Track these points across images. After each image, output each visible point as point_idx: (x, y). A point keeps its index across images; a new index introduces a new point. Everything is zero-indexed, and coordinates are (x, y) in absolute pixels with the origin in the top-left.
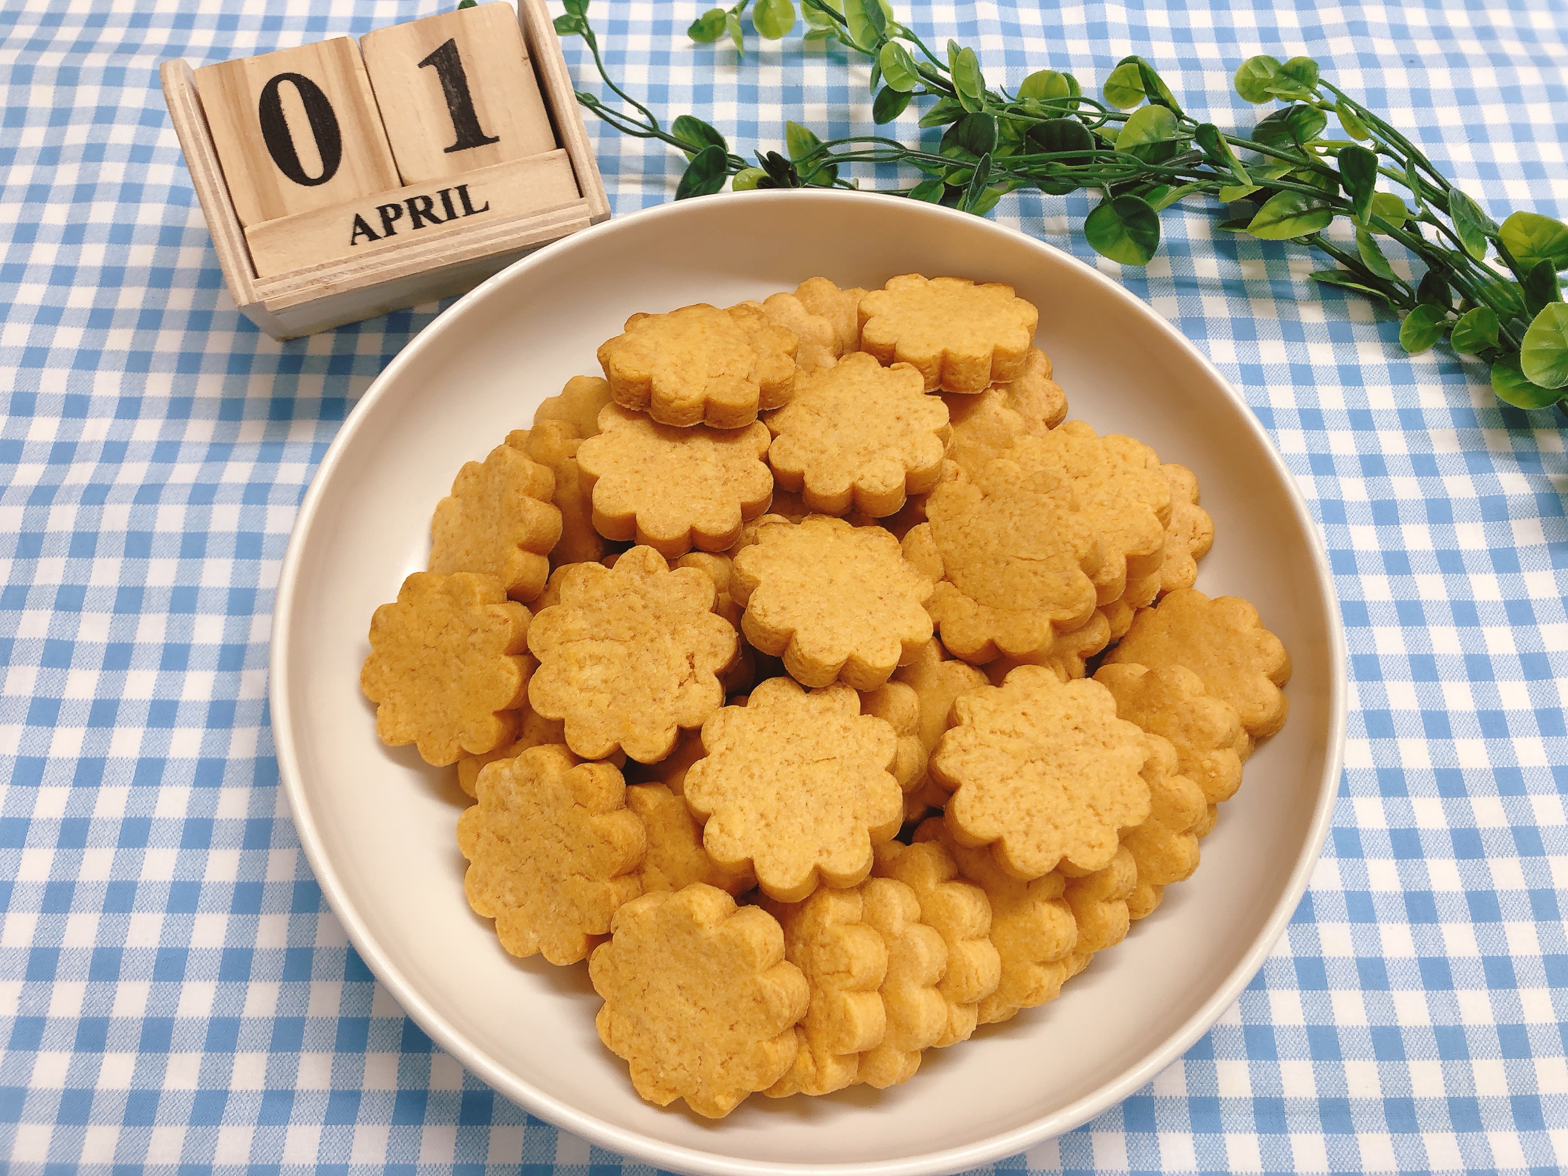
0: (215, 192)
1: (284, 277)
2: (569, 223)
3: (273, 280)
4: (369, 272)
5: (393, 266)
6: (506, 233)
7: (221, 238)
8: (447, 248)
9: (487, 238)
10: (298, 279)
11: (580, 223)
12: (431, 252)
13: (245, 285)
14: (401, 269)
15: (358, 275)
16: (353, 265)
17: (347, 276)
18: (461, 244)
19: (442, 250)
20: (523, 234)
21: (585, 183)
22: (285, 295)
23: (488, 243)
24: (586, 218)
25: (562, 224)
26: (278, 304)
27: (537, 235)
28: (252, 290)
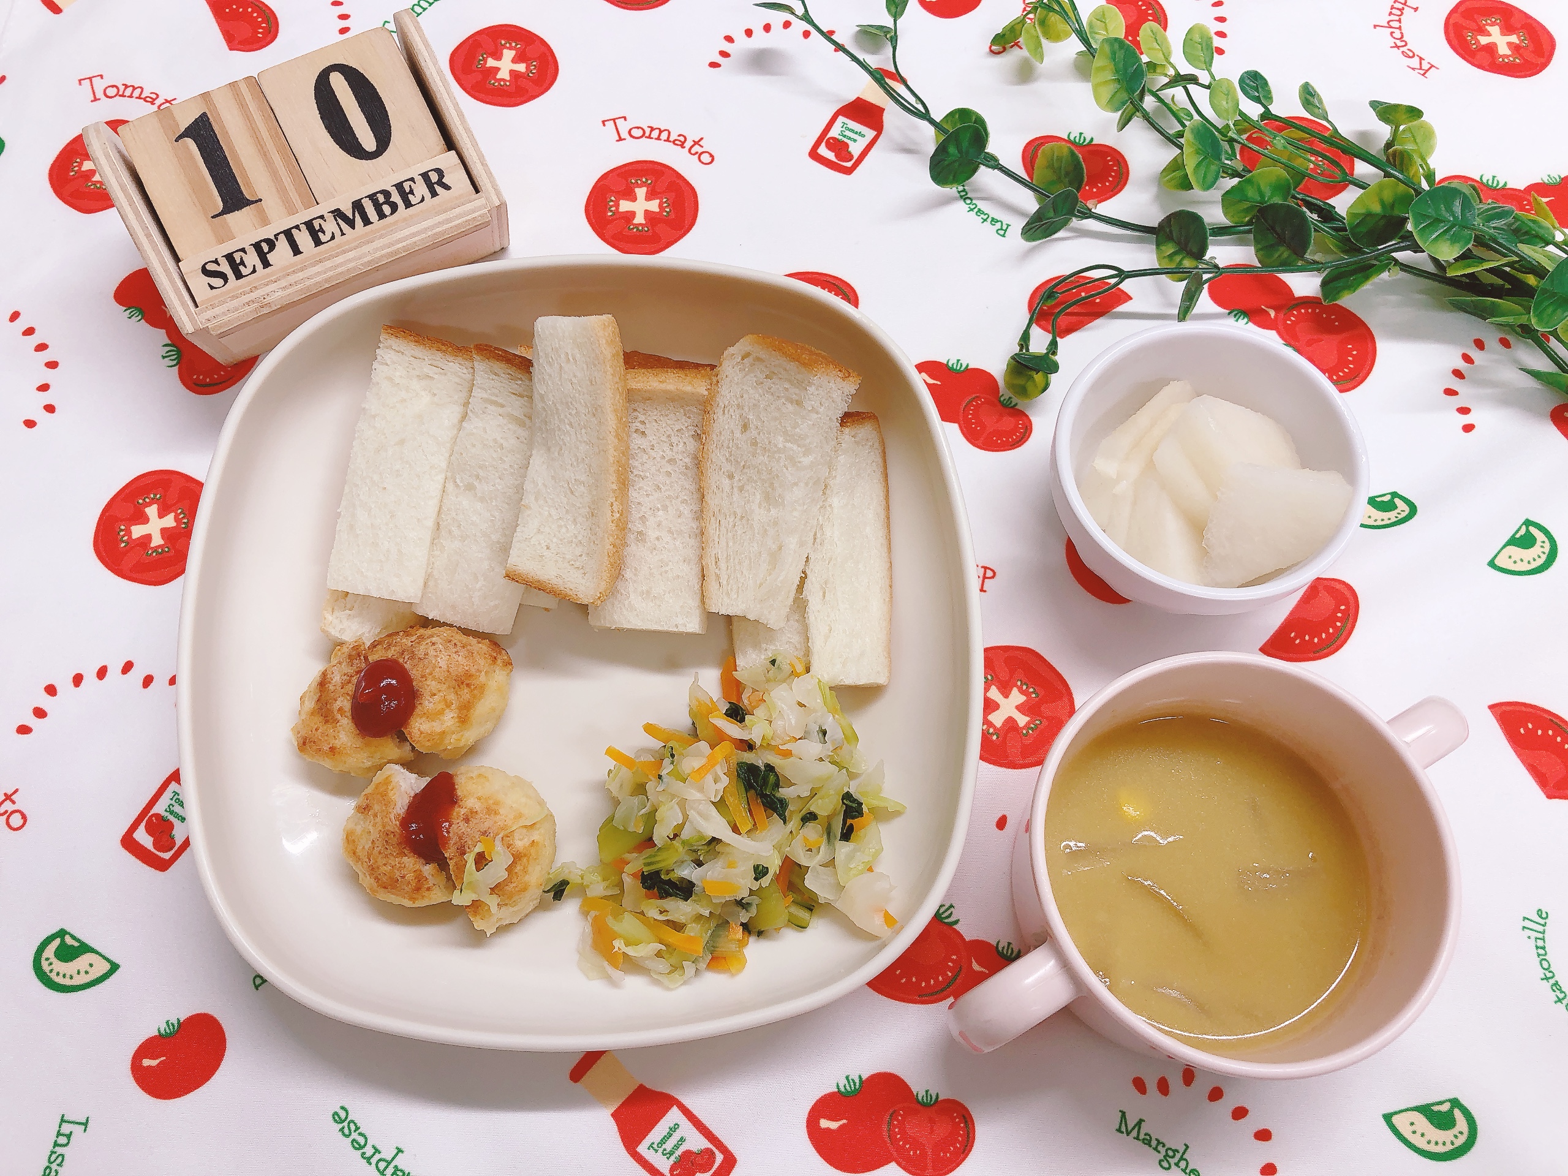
1: (223, 302)
3: (212, 306)
4: (295, 288)
5: (318, 279)
6: (414, 235)
10: (235, 303)
11: (480, 216)
12: (350, 261)
13: (188, 315)
14: (326, 281)
15: (288, 292)
16: (283, 283)
17: (279, 293)
18: (376, 250)
20: (430, 233)
21: (479, 179)
22: (226, 318)
23: (400, 245)
24: (486, 211)
25: (464, 219)
26: (221, 327)
27: (443, 232)
28: (196, 317)
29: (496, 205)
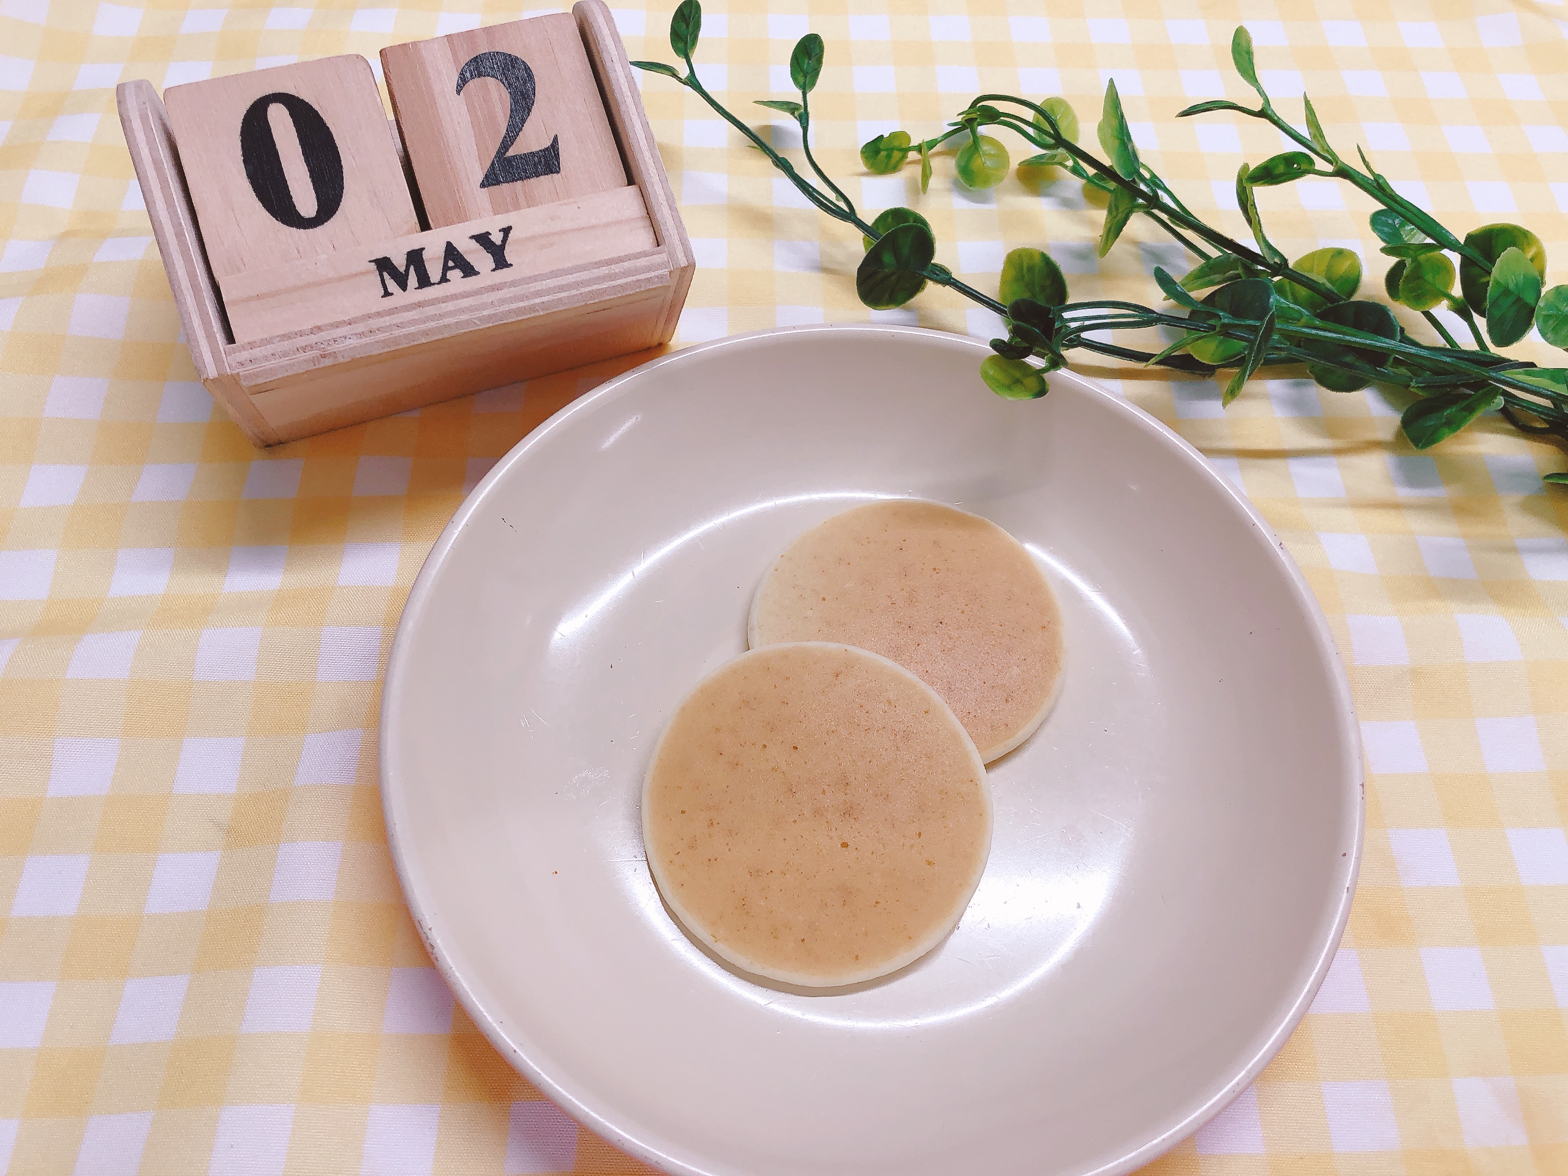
0: (179, 235)
1: (268, 341)
2: (642, 277)
3: (252, 345)
4: (381, 336)
5: (412, 329)
6: (561, 288)
7: (185, 292)
8: (484, 306)
9: (538, 294)
10: (286, 345)
11: (657, 277)
12: (462, 311)
13: (215, 352)
14: (425, 333)
15: (364, 340)
16: (360, 327)
17: (351, 341)
18: (503, 301)
19: (477, 308)
20: (583, 290)
21: (664, 227)
22: (267, 365)
23: (538, 300)
24: (665, 271)
25: (634, 278)
26: (257, 376)
27: (602, 291)
28: (225, 358)
29: (682, 265)
